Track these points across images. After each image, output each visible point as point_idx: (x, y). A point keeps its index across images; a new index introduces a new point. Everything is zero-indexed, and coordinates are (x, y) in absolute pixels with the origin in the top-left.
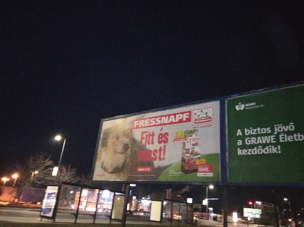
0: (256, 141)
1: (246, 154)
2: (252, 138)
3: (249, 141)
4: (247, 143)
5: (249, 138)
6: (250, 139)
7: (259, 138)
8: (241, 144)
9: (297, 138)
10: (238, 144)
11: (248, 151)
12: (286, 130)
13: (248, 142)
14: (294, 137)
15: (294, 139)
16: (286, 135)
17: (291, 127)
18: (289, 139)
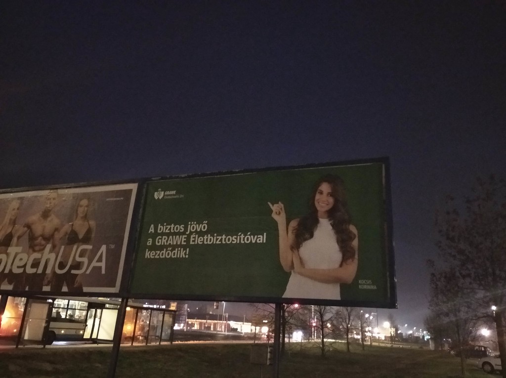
0: (167, 241)
1: (153, 257)
2: (164, 237)
3: (160, 240)
4: (157, 244)
5: (161, 237)
6: (161, 239)
7: (171, 237)
8: (150, 244)
9: (207, 239)
10: (148, 244)
11: (156, 254)
12: (199, 230)
13: (158, 242)
14: (204, 239)
15: (203, 241)
16: (197, 235)
17: (204, 227)
18: (200, 241)
